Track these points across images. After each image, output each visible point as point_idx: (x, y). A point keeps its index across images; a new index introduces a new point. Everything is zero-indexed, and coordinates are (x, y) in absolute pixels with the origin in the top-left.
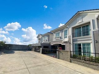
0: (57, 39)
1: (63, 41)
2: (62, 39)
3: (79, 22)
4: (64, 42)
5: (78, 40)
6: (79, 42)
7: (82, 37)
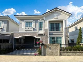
0: (27, 29)
1: (38, 33)
2: (36, 31)
3: (55, 18)
4: (39, 35)
5: (53, 34)
6: (54, 36)
7: (55, 31)
